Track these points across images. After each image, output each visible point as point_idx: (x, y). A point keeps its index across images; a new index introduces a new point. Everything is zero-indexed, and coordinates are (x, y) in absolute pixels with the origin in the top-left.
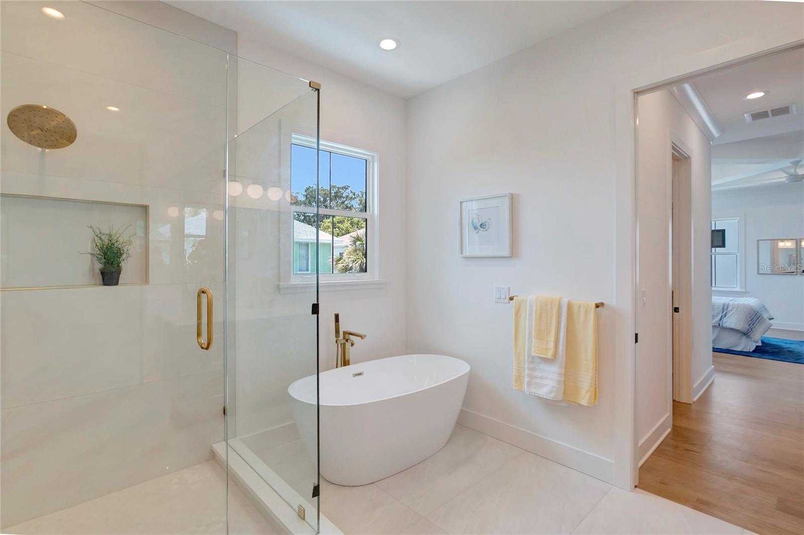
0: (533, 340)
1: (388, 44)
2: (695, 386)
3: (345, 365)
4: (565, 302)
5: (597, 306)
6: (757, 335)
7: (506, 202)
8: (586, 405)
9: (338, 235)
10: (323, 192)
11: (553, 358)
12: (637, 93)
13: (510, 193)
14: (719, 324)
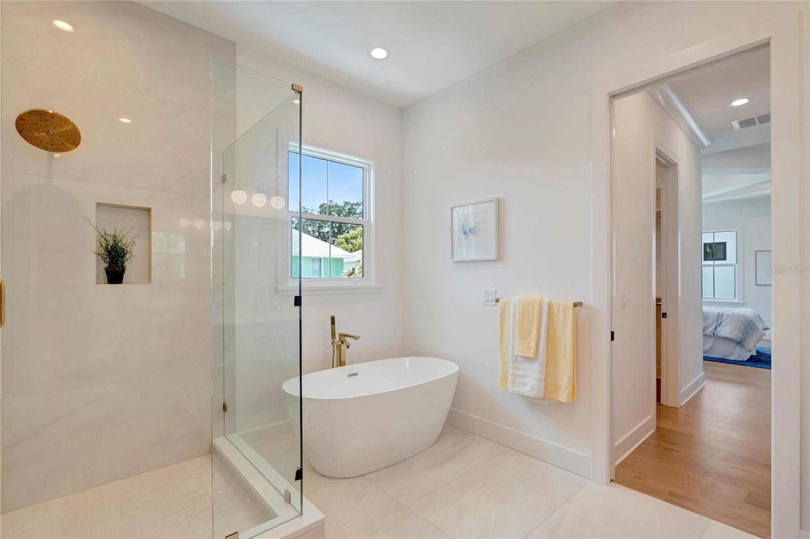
0: (517, 339)
1: (379, 53)
2: (682, 391)
3: (341, 365)
4: (545, 302)
5: (575, 305)
6: (751, 345)
7: (492, 207)
8: (564, 401)
9: (351, 251)
10: (337, 209)
11: (534, 357)
12: (613, 96)
13: (496, 198)
14: (714, 333)
